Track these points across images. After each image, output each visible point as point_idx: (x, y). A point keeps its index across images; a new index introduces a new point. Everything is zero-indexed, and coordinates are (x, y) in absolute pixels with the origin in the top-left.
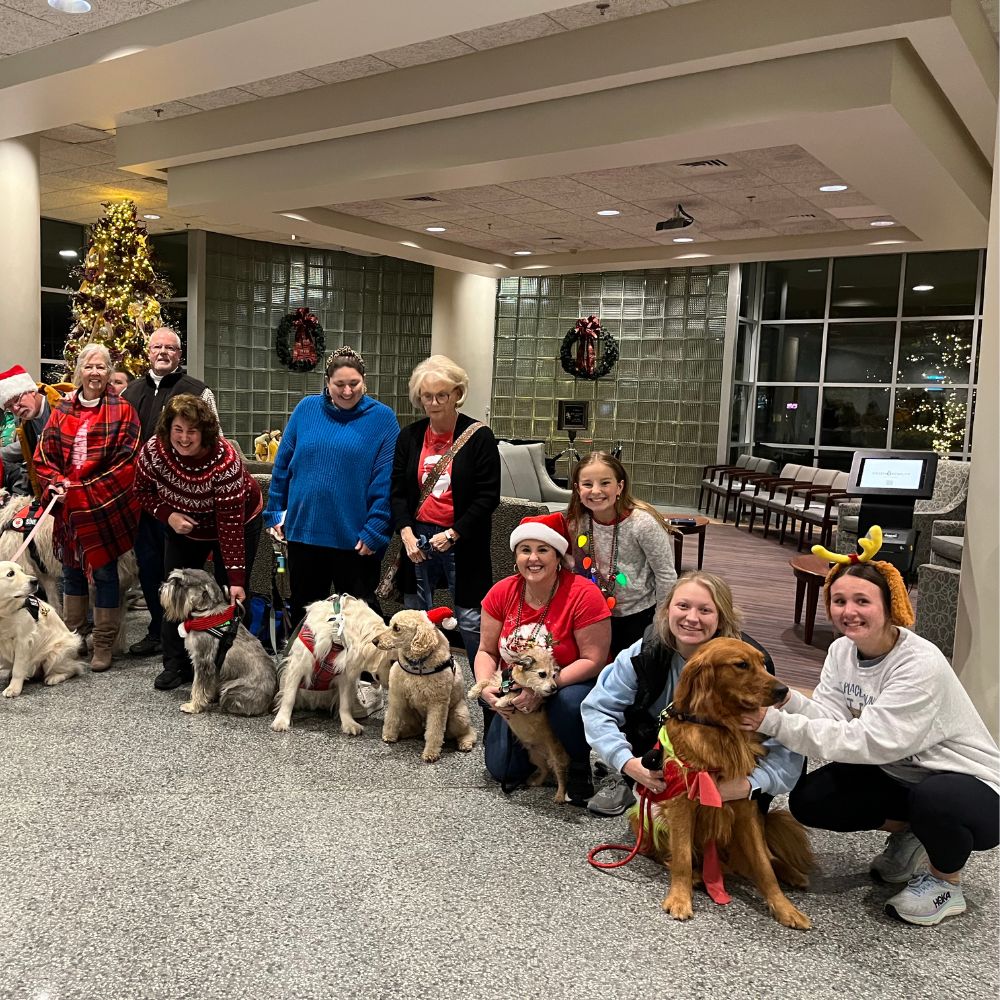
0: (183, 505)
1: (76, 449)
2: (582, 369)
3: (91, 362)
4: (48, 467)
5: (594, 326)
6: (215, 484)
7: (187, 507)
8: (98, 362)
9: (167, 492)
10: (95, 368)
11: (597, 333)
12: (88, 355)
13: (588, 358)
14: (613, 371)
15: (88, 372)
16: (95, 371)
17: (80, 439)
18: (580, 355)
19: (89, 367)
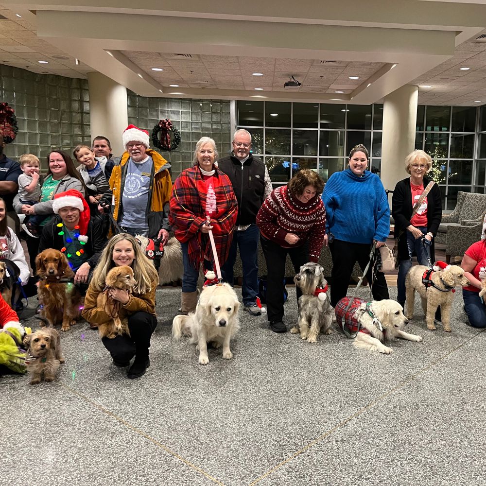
0: (292, 228)
1: (208, 201)
2: (164, 146)
3: (204, 148)
4: (187, 212)
5: (169, 124)
6: (318, 216)
7: (296, 229)
8: (208, 148)
9: (286, 222)
10: (206, 152)
11: (171, 127)
12: (202, 144)
13: (167, 140)
14: (178, 147)
15: (202, 155)
16: (207, 154)
17: (210, 195)
18: (162, 139)
19: (203, 152)
